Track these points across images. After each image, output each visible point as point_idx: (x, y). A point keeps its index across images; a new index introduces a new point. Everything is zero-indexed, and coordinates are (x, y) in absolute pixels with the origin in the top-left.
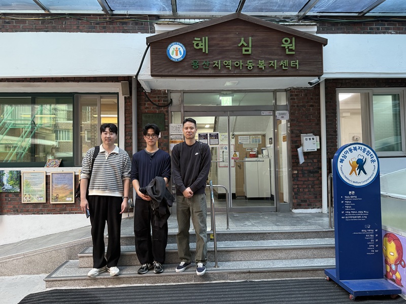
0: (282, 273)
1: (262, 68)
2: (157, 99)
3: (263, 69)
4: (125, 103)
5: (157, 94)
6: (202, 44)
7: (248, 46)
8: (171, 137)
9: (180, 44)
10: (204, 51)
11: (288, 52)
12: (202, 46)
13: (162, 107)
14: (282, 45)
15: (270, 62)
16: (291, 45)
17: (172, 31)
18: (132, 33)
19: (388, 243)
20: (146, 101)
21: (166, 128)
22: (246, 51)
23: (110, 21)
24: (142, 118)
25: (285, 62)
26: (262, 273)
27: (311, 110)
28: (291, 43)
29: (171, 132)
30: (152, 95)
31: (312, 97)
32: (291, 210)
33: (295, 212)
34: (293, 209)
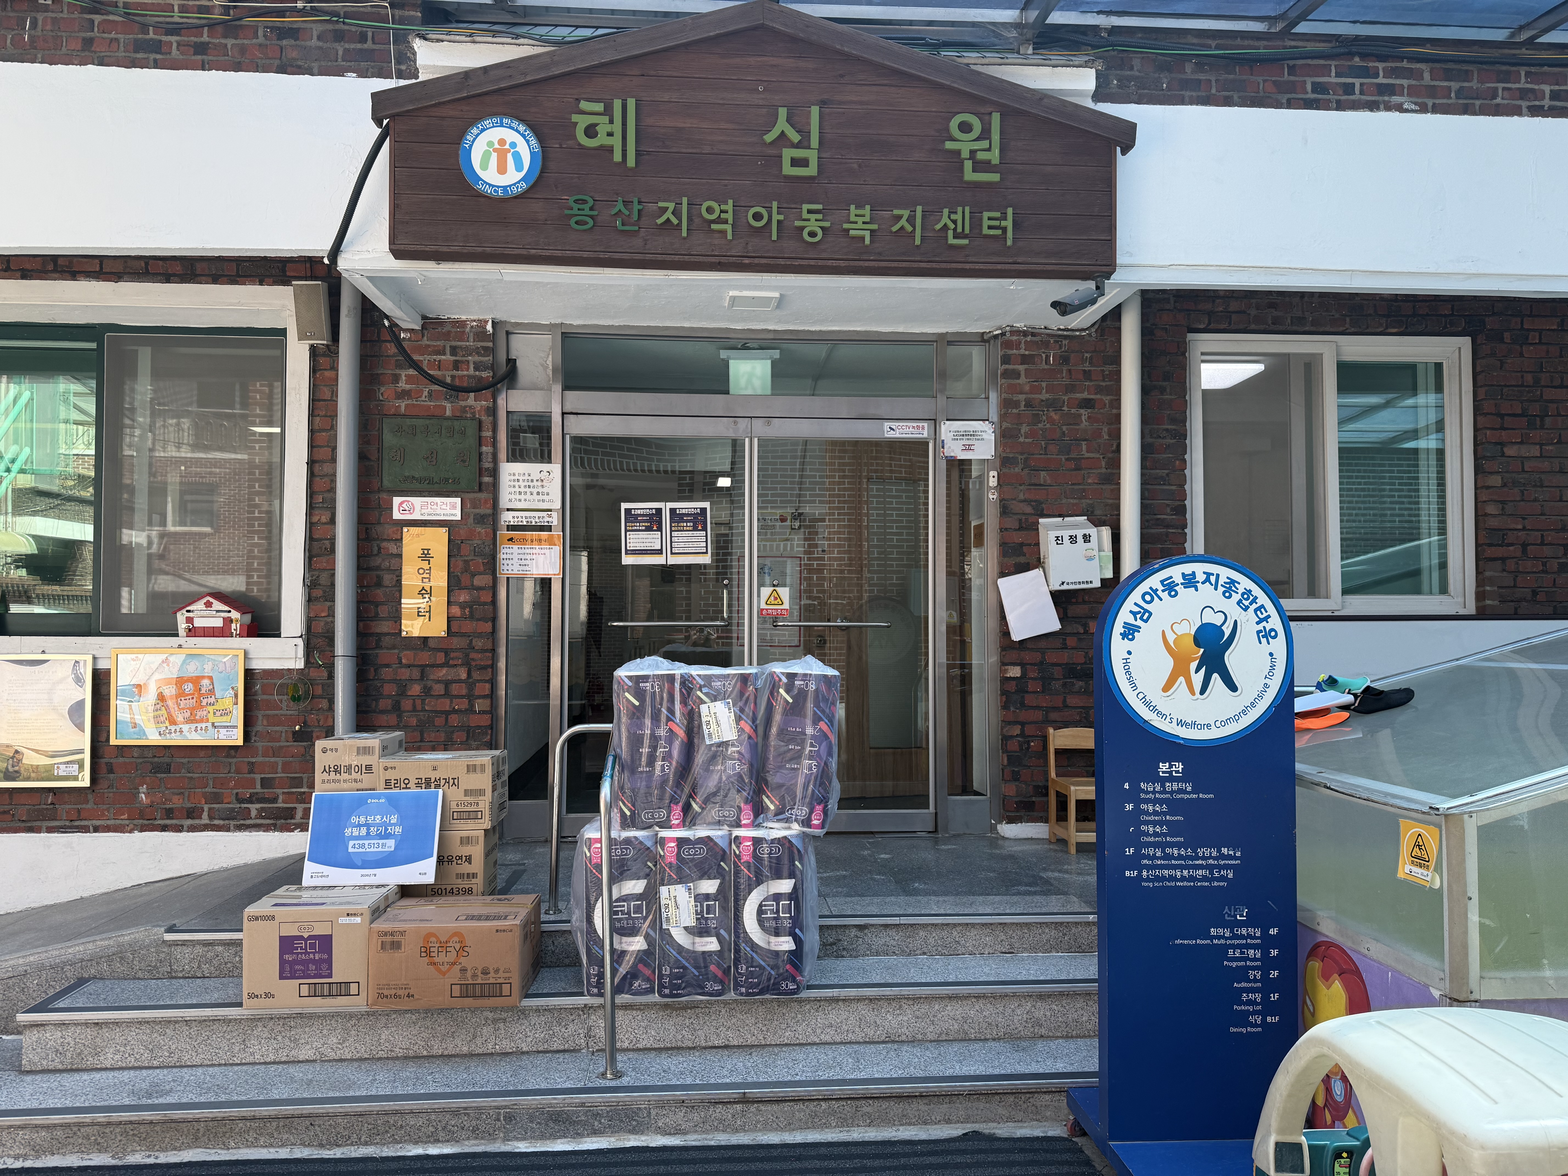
0: (885, 1104)
1: (863, 238)
2: (448, 357)
3: (867, 241)
4: (314, 370)
5: (447, 336)
6: (609, 128)
7: (803, 144)
8: (508, 518)
9: (515, 124)
10: (617, 157)
11: (969, 175)
12: (610, 134)
13: (468, 390)
14: (949, 145)
15: (896, 212)
16: (985, 144)
17: (485, 70)
18: (321, 74)
19: (1321, 985)
20: (399, 366)
21: (487, 479)
22: (795, 162)
23: (225, 22)
24: (380, 440)
25: (958, 217)
26: (801, 1105)
27: (1085, 423)
28: (985, 134)
29: (508, 496)
30: (425, 342)
31: (1087, 367)
32: (996, 825)
33: (1007, 836)
34: (1000, 822)
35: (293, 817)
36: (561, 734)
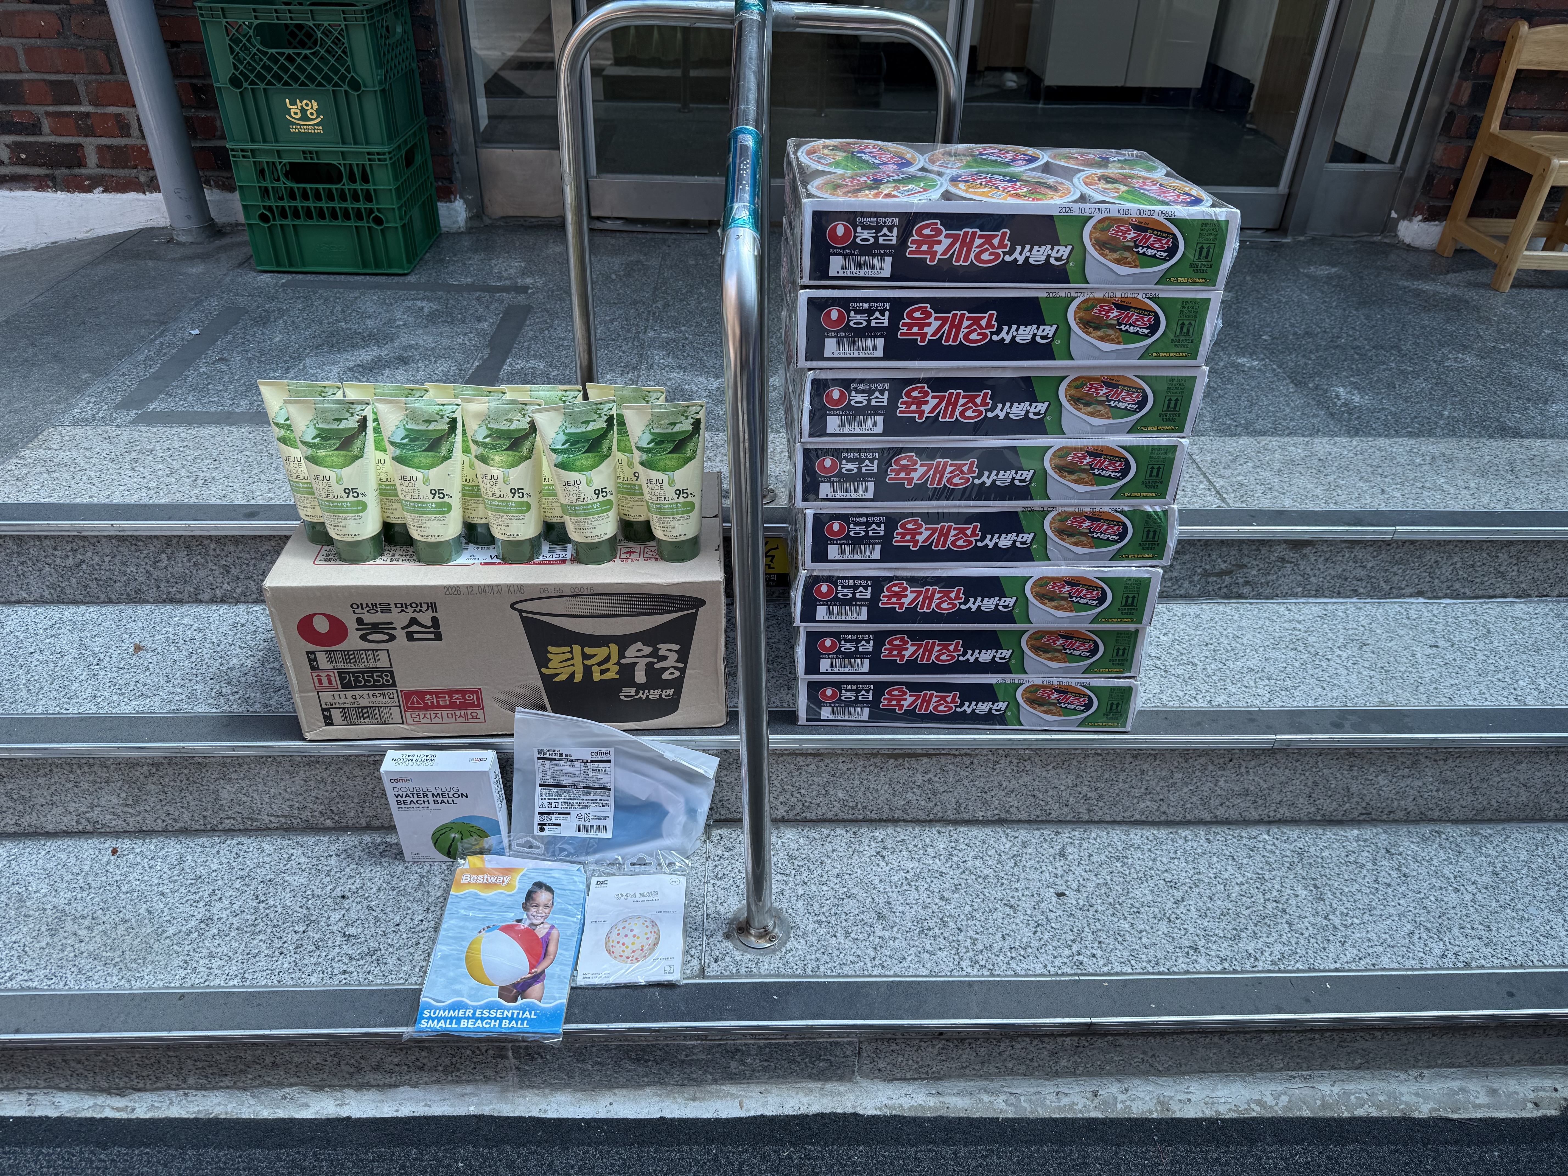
32: (1396, 222)
33: (1417, 243)
34: (1408, 215)
35: (81, 164)
36: (576, 20)
